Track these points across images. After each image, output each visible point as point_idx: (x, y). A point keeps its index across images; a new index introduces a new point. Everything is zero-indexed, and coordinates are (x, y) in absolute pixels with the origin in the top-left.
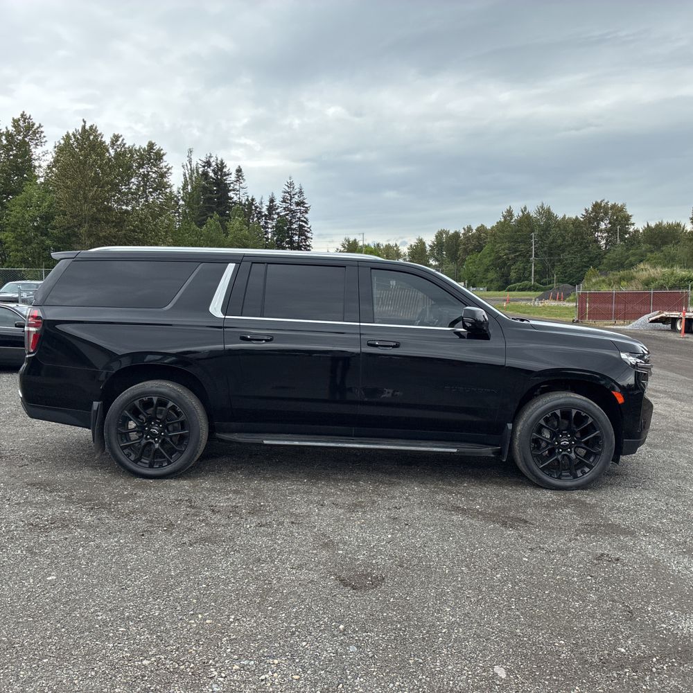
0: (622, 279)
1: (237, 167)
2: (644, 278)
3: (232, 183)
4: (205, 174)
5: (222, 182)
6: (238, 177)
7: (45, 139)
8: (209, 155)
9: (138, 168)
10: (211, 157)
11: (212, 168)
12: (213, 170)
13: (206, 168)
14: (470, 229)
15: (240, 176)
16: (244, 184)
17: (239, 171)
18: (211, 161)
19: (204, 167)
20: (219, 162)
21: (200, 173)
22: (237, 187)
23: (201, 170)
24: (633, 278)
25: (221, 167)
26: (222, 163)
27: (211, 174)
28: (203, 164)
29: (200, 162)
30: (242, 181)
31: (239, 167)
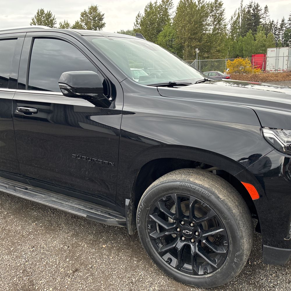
1: (265, 6)
3: (262, 14)
4: (249, 12)
5: (257, 14)
6: (266, 11)
7: (173, 6)
8: (251, 2)
10: (252, 3)
11: (252, 8)
12: (253, 9)
13: (249, 8)
15: (267, 10)
16: (268, 14)
17: (266, 7)
18: (252, 5)
19: (248, 8)
20: (256, 5)
21: (246, 11)
22: (265, 16)
25: (257, 8)
26: (258, 5)
27: (252, 11)
28: (248, 7)
29: (247, 6)
30: (267, 13)
31: (266, 5)
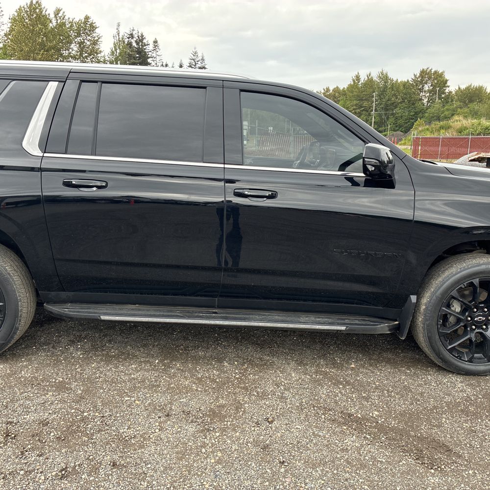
0: (442, 128)
1: (154, 39)
2: (458, 127)
3: (150, 51)
4: (130, 44)
5: (142, 50)
6: (155, 47)
8: (132, 29)
9: (76, 37)
10: (133, 30)
11: (135, 39)
12: (136, 41)
13: (130, 39)
14: (328, 90)
15: (157, 46)
16: (159, 52)
17: (155, 42)
18: (134, 34)
19: (129, 38)
20: (140, 35)
21: (126, 43)
22: (154, 55)
23: (126, 41)
24: (449, 127)
25: (141, 39)
26: (142, 36)
27: (134, 44)
28: (128, 36)
29: (126, 35)
30: (157, 50)
31: (156, 39)
